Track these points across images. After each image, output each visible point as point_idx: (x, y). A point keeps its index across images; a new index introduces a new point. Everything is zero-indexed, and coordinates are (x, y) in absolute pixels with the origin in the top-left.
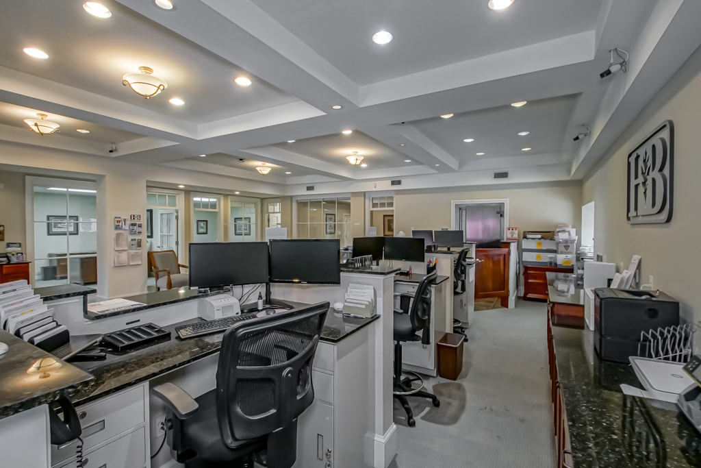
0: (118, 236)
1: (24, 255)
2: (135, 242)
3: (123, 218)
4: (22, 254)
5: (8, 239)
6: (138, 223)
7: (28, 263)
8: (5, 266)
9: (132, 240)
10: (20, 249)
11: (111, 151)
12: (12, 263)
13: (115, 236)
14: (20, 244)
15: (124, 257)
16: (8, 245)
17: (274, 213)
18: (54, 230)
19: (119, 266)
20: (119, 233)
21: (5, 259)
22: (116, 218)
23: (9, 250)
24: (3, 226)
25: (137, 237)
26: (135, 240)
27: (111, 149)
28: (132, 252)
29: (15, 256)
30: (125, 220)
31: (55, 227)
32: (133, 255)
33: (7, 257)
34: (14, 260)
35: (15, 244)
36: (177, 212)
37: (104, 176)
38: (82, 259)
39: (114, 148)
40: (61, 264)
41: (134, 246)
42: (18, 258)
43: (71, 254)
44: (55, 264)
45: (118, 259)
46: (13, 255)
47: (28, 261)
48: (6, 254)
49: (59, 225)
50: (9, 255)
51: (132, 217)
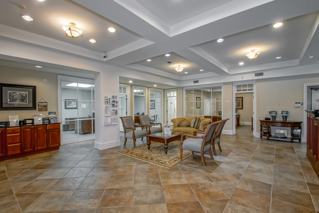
0: (106, 107)
1: (57, 119)
2: (114, 112)
3: (109, 97)
4: (56, 118)
5: (49, 110)
6: (116, 100)
7: (60, 123)
8: (48, 125)
9: (113, 110)
10: (55, 115)
11: (105, 57)
12: (51, 123)
13: (105, 107)
14: (55, 113)
15: (109, 120)
16: (49, 113)
17: (170, 97)
18: (68, 106)
19: (107, 125)
20: (107, 106)
21: (48, 121)
22: (105, 97)
23: (50, 116)
24: (47, 103)
25: (115, 109)
26: (114, 110)
27: (104, 56)
28: (113, 117)
29: (53, 119)
30: (110, 99)
31: (68, 105)
32: (113, 119)
33: (49, 120)
34: (52, 122)
35: (53, 112)
36: (126, 96)
37: (100, 73)
38: (82, 121)
39: (106, 55)
40: (71, 123)
41: (114, 114)
42: (54, 121)
43: (79, 118)
44: (68, 123)
45: (106, 121)
46: (52, 119)
47: (59, 122)
48: (48, 118)
49: (70, 104)
50: (50, 119)
51: (113, 97)
